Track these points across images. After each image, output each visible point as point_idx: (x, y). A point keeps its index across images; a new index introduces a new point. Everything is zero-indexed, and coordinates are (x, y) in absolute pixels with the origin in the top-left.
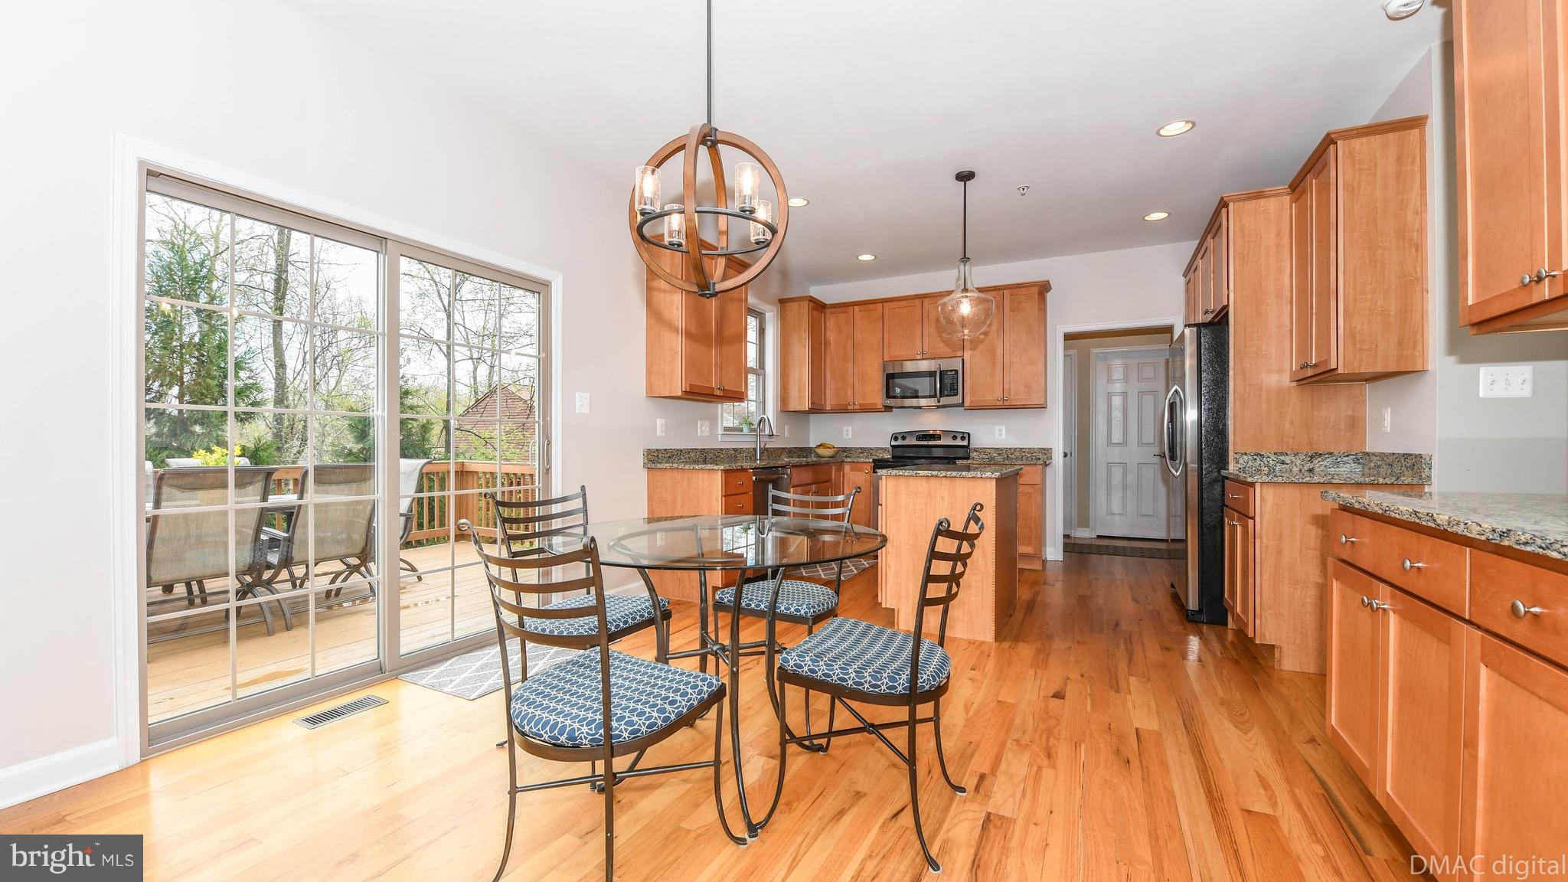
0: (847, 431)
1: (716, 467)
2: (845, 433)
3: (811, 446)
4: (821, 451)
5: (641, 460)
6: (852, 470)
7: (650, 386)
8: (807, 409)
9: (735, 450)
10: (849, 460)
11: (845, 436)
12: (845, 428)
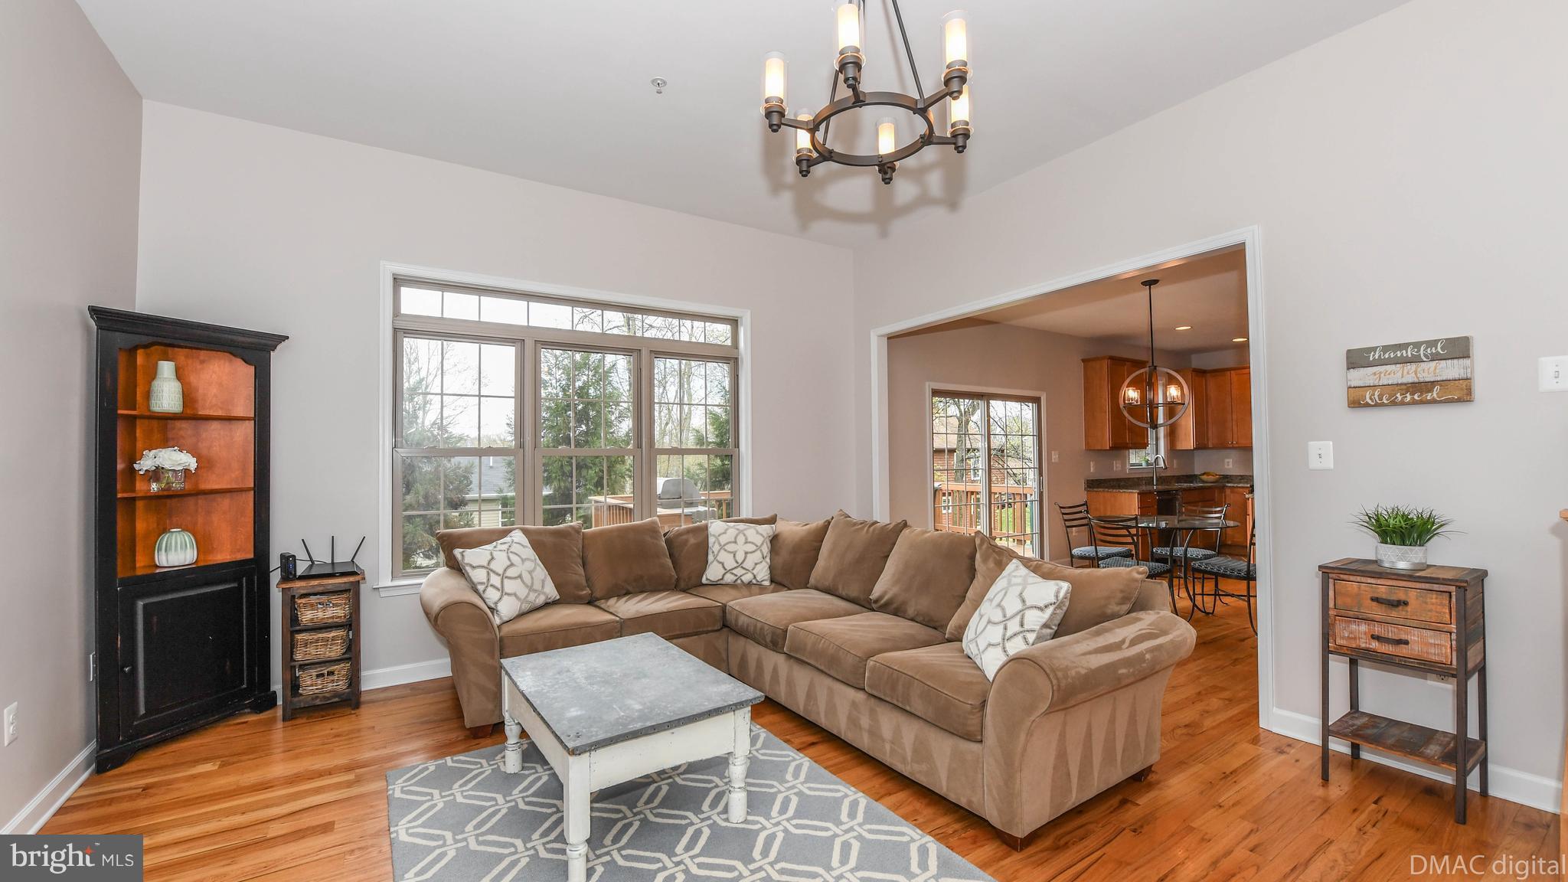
0: (1228, 462)
1: (1135, 491)
2: (1226, 464)
3: (1196, 473)
4: (1204, 477)
5: (1083, 486)
6: (1232, 492)
7: (1087, 443)
8: (1192, 448)
9: (1138, 478)
10: (1229, 485)
11: (1226, 467)
12: (1227, 460)
